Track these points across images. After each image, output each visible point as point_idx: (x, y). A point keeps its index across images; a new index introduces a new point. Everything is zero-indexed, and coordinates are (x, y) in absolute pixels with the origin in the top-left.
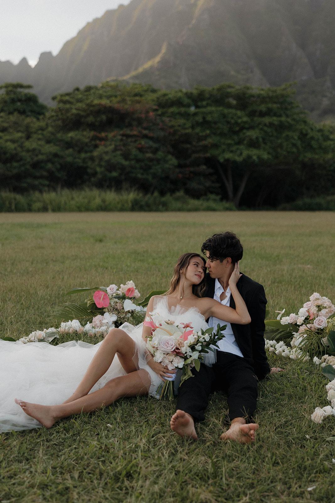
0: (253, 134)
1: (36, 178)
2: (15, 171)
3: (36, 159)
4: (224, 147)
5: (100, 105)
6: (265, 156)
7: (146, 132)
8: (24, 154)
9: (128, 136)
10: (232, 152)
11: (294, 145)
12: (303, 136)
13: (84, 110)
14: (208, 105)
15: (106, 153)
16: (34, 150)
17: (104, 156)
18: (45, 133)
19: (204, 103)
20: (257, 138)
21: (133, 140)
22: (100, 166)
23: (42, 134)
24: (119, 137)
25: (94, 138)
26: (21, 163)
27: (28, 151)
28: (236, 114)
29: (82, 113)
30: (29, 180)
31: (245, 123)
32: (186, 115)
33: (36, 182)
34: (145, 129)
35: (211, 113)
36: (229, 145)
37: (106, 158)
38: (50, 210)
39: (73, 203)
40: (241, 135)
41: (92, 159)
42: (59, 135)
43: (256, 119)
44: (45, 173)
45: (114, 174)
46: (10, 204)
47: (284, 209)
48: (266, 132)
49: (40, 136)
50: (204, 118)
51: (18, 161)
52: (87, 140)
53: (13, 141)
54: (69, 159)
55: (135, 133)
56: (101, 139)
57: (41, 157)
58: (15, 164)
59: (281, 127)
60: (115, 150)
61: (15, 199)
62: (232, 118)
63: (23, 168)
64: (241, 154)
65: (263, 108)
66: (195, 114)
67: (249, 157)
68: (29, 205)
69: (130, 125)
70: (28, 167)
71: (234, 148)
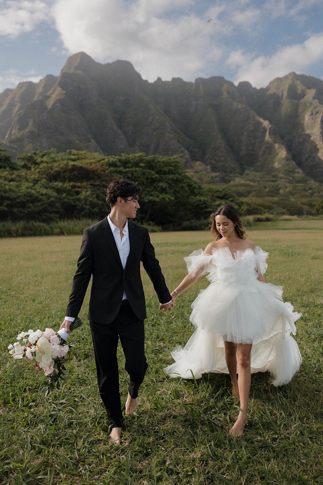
0: (163, 185)
1: (51, 213)
2: (40, 208)
3: (49, 200)
4: (146, 192)
5: (74, 165)
6: (173, 198)
7: (104, 183)
8: (41, 197)
9: (94, 185)
10: (151, 195)
11: (186, 191)
12: (189, 186)
13: (62, 168)
14: (132, 167)
15: (89, 196)
16: (46, 194)
17: (88, 198)
18: (42, 182)
19: (129, 165)
20: (166, 187)
21: (98, 188)
22: (86, 205)
23: (41, 184)
24: (90, 186)
25: (74, 187)
26: (42, 203)
27: (42, 195)
28: (151, 173)
29: (62, 171)
30: (48, 214)
31: (156, 178)
32: (120, 172)
33: (53, 215)
34: (103, 181)
35: (136, 171)
36: (148, 191)
37: (90, 199)
38: (65, 234)
39: (77, 228)
40: (154, 185)
41: (79, 200)
42: (51, 184)
43: (162, 175)
44: (55, 209)
45: (96, 210)
46: (41, 230)
47: (174, 230)
48: (169, 183)
49: (40, 185)
50: (132, 174)
51: (39, 202)
52: (70, 188)
53: (31, 188)
54: (66, 200)
55: (98, 183)
56: (79, 187)
57: (52, 199)
58: (39, 204)
59: (177, 181)
60: (92, 194)
61: (43, 227)
62: (149, 175)
63: (43, 206)
64: (158, 196)
65: (166, 169)
66: (126, 172)
67: (164, 198)
68: (52, 231)
69: (93, 178)
70: (46, 205)
71: (152, 193)
